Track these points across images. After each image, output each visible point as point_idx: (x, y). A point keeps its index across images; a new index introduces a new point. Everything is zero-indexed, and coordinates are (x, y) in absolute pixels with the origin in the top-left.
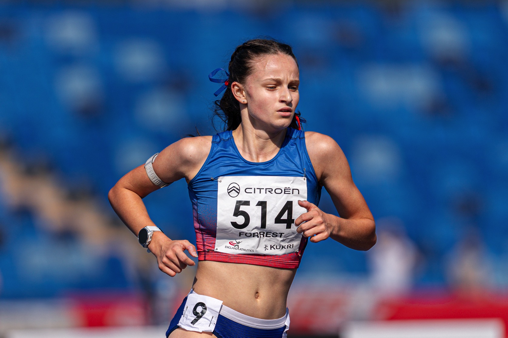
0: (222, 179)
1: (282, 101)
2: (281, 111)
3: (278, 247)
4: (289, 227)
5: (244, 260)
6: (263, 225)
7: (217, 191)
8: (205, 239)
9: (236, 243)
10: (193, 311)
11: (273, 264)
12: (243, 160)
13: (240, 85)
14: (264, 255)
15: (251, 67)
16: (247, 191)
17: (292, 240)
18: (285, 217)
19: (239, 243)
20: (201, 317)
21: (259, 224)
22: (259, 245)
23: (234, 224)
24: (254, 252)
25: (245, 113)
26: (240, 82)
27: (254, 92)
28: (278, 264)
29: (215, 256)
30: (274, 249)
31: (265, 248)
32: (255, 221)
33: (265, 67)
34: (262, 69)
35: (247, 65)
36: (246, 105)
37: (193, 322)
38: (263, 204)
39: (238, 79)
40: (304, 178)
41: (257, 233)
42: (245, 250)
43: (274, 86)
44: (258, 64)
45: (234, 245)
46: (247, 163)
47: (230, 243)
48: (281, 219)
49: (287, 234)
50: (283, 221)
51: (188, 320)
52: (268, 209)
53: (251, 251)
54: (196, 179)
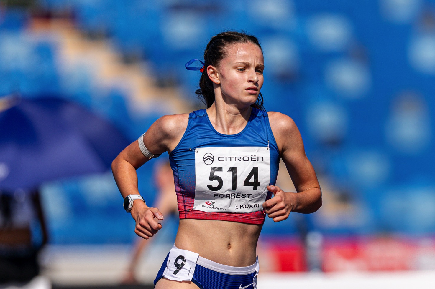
0: (198, 150)
1: (250, 81)
2: (249, 89)
3: (247, 206)
4: (255, 189)
5: (218, 217)
6: (234, 188)
7: (195, 159)
8: (185, 201)
9: (211, 203)
10: (175, 263)
11: (242, 220)
12: (216, 133)
13: (215, 68)
14: (235, 213)
15: (225, 52)
16: (220, 159)
17: (258, 200)
18: (252, 180)
19: (214, 203)
20: (181, 268)
21: (231, 186)
22: (230, 205)
23: (210, 187)
24: (227, 211)
25: (218, 92)
26: (214, 66)
27: (226, 74)
28: (247, 220)
29: (194, 215)
30: (244, 208)
31: (236, 207)
32: (227, 185)
33: (236, 52)
34: (234, 54)
35: (221, 51)
36: (219, 85)
37: (175, 273)
38: (233, 170)
39: (213, 63)
40: (267, 147)
41: (229, 195)
42: (219, 209)
43: (243, 68)
44: (230, 50)
45: (209, 205)
46: (220, 135)
47: (206, 203)
48: (249, 182)
49: (254, 195)
50: (251, 184)
51: (171, 271)
52: (238, 174)
53: (223, 209)
54: (177, 150)
